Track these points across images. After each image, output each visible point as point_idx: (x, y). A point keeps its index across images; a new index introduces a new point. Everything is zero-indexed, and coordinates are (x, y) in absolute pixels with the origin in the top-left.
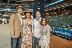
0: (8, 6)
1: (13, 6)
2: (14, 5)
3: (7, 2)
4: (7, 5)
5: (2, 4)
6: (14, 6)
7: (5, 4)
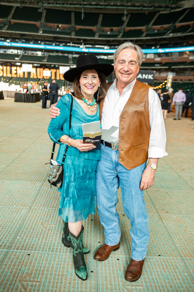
0: (123, 37)
1: (145, 34)
2: (148, 30)
3: (121, 19)
4: (120, 33)
5: (103, 31)
6: (147, 35)
7: (111, 30)
